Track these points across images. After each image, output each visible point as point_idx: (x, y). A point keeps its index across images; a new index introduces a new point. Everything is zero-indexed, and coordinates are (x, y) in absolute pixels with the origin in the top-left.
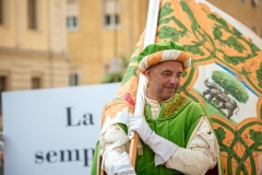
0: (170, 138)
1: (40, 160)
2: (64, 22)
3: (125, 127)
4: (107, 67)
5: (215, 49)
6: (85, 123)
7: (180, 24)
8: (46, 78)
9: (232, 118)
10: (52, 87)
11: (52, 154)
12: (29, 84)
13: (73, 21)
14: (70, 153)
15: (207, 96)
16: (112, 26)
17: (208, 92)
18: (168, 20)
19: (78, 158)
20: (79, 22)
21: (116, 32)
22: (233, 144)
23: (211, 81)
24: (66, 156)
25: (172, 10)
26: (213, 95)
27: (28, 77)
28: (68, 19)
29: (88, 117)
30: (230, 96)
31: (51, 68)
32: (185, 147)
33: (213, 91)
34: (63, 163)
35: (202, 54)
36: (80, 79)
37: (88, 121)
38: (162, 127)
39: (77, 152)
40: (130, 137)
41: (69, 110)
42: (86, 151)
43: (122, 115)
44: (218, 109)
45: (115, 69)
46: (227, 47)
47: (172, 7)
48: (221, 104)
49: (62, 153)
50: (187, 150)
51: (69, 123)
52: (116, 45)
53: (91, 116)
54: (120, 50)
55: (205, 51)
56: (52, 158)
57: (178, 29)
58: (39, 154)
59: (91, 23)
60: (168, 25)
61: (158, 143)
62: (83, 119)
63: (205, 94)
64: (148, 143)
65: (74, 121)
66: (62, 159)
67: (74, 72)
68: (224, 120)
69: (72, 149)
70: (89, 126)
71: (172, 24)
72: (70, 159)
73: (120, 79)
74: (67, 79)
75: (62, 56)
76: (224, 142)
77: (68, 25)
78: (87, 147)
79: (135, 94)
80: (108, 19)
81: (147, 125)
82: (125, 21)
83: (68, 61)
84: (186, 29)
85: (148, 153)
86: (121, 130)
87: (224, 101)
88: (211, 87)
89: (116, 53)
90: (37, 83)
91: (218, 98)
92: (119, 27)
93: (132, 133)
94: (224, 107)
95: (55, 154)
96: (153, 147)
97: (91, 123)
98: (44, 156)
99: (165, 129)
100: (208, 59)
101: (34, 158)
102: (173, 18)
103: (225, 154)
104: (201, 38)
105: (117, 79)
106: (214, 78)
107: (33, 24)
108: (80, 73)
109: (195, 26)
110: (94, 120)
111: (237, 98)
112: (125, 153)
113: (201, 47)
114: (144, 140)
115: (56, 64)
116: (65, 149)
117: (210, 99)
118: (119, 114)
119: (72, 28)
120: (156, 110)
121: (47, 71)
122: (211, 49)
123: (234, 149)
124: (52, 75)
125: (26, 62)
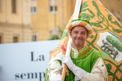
0: (83, 68)
1: (17, 78)
2: (29, 10)
3: (60, 62)
4: (51, 32)
5: (109, 25)
6: (40, 60)
7: (91, 12)
8: (20, 37)
9: (115, 59)
10: (23, 42)
11: (23, 75)
12: (12, 40)
13: (34, 9)
14: (32, 74)
15: (103, 48)
16: (53, 12)
17: (104, 46)
18: (85, 10)
19: (36, 77)
20: (37, 9)
21: (55, 15)
22: (116, 72)
23: (105, 41)
24: (31, 76)
25: (87, 5)
26: (106, 48)
27: (12, 37)
28: (32, 8)
29: (42, 57)
30: (115, 48)
31: (23, 32)
32: (90, 72)
33: (106, 45)
34: (29, 80)
35: (102, 27)
36: (38, 38)
37: (42, 59)
38: (79, 62)
39: (36, 74)
40: (63, 67)
41: (32, 53)
42: (40, 74)
43: (59, 56)
44: (109, 54)
45: (55, 33)
46: (114, 25)
47: (88, 4)
48: (110, 52)
49: (29, 74)
50: (91, 74)
51: (32, 60)
52: (55, 21)
53: (43, 56)
54: (57, 24)
55: (103, 26)
56: (24, 77)
57: (90, 14)
58: (17, 75)
59: (43, 10)
60: (85, 12)
61: (77, 70)
62: (39, 58)
63: (102, 47)
64: (71, 70)
65: (35, 58)
66: (29, 77)
67: (34, 34)
68: (112, 60)
69: (34, 72)
70: (42, 61)
71: (87, 12)
72: (32, 77)
73: (57, 38)
74: (31, 38)
75: (28, 27)
76: (111, 71)
77: (32, 11)
78: (41, 71)
79: (66, 45)
80: (51, 8)
81: (71, 61)
82: (60, 9)
83: (31, 29)
84: (94, 15)
85: (71, 75)
86: (59, 63)
87: (112, 51)
88: (105, 44)
89: (55, 25)
90: (16, 40)
91: (109, 49)
92: (57, 12)
93: (64, 65)
94: (112, 54)
95: (25, 75)
96: (74, 72)
97: (43, 59)
98: (20, 76)
99: (81, 63)
100: (105, 29)
101: (15, 77)
102: (88, 9)
103: (112, 77)
104: (101, 19)
105: (56, 38)
106: (107, 39)
107: (14, 10)
108: (37, 35)
109: (99, 13)
110: (45, 58)
111: (118, 49)
112: (59, 74)
113: (101, 24)
114: (70, 68)
115: (26, 30)
116: (30, 72)
117: (105, 50)
118: (58, 55)
119: (34, 13)
120: (76, 54)
121: (21, 34)
122: (107, 25)
123: (116, 74)
124: (23, 36)
125: (11, 29)
